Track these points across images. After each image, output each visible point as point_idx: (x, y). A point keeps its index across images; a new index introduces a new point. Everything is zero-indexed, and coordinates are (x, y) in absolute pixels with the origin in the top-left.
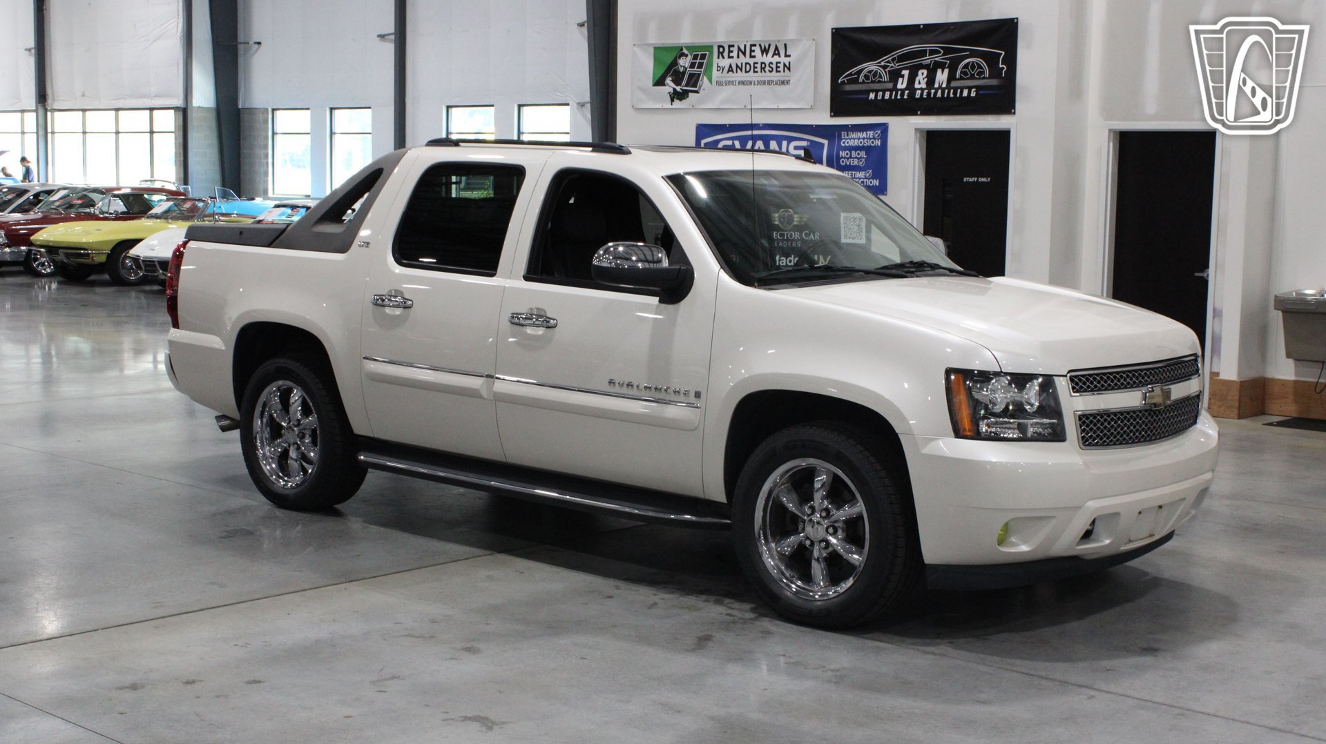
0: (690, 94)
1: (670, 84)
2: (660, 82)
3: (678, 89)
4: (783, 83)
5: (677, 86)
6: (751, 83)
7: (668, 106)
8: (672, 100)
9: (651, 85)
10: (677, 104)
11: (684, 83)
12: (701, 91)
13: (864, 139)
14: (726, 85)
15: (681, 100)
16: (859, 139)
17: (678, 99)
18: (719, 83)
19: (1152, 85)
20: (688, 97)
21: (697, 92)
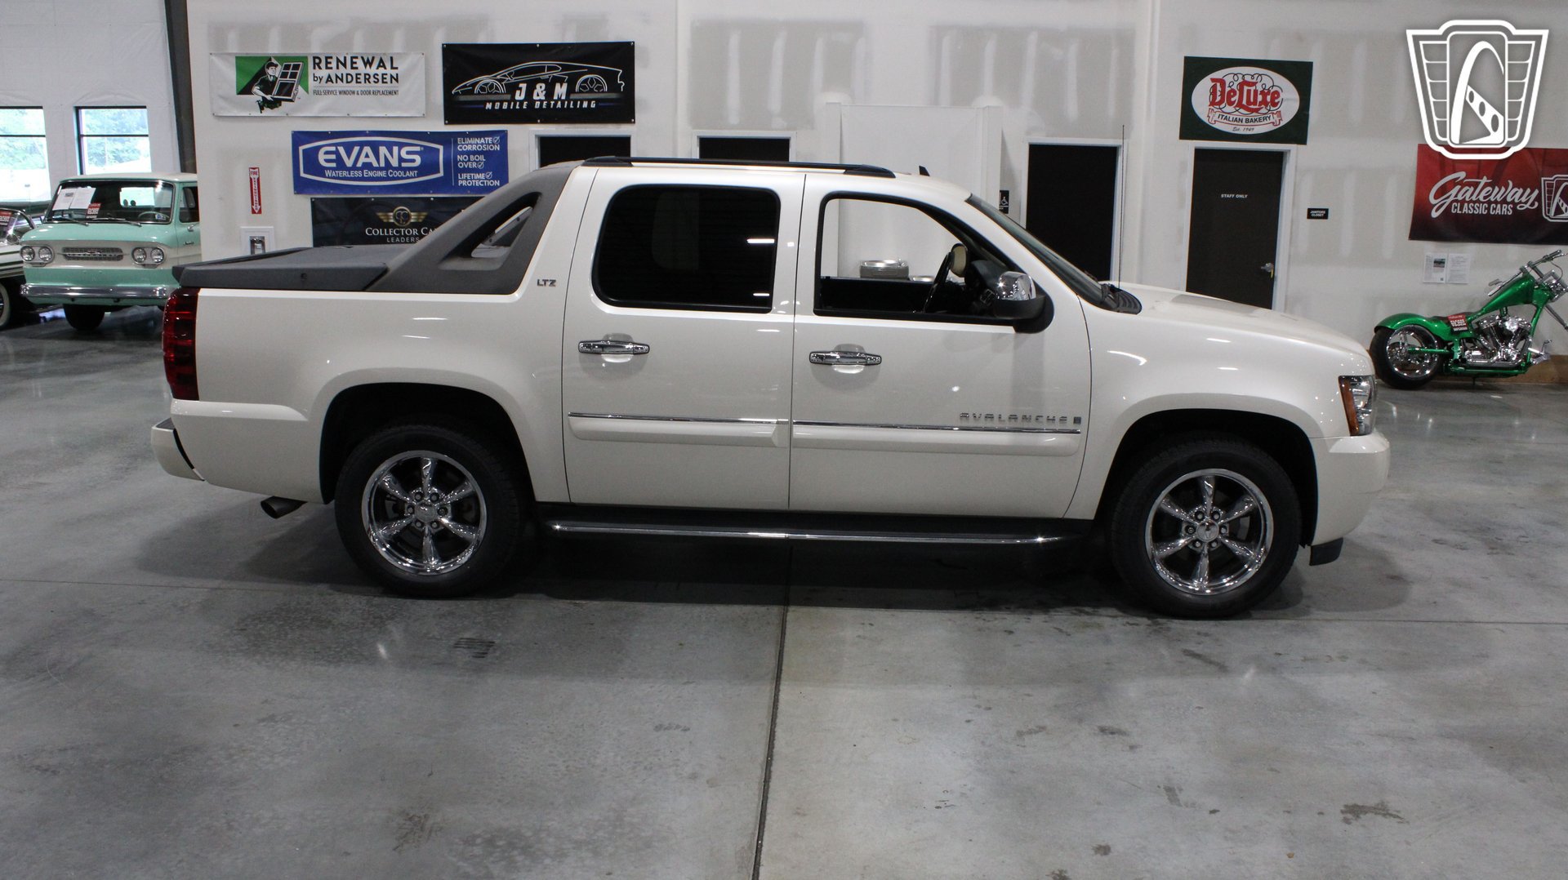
0: (283, 103)
1: (258, 93)
2: (246, 90)
3: (269, 97)
4: (390, 93)
5: (267, 94)
6: (353, 93)
7: (258, 114)
8: (262, 108)
9: (235, 92)
10: (267, 112)
11: (275, 91)
12: (296, 100)
13: (482, 144)
14: (325, 94)
15: (272, 108)
16: (477, 144)
17: (268, 107)
18: (317, 93)
19: (733, 100)
20: (280, 105)
21: (291, 101)
